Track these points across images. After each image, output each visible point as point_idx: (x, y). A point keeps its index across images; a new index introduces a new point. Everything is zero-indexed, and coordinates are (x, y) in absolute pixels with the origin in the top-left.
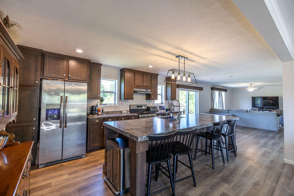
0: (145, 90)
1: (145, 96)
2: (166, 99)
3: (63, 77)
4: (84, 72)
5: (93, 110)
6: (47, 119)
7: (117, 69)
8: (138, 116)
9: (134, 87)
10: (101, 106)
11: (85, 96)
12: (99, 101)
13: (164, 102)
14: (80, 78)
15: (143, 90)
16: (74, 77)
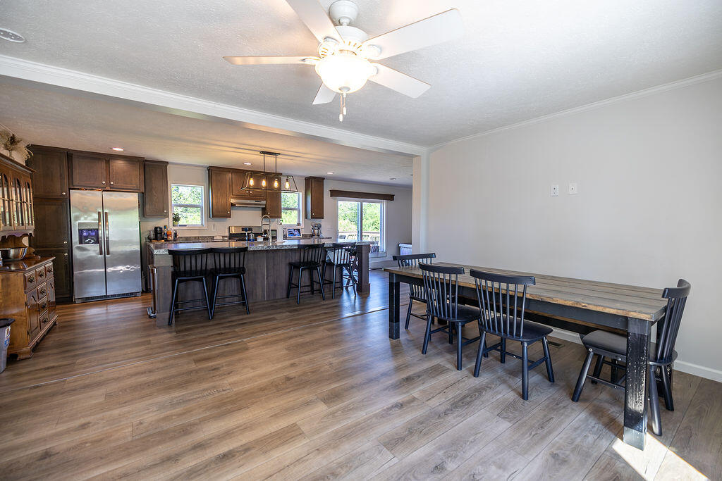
4: (135, 177)
6: (81, 242)
11: (134, 216)
12: (171, 219)
13: (301, 223)
14: (129, 186)
15: (249, 202)
16: (119, 185)
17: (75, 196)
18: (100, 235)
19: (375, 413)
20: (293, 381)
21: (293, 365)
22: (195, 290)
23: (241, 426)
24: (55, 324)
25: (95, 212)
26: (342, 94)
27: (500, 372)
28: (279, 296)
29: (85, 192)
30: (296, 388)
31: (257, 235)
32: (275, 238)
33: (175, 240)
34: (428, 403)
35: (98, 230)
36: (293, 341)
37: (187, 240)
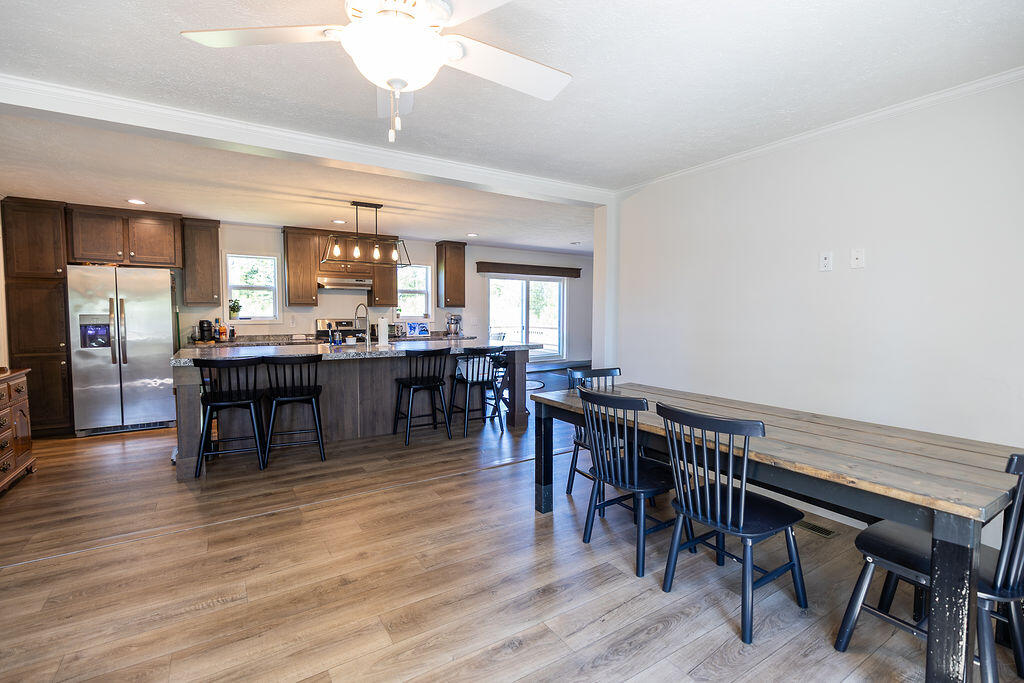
0: (352, 281)
1: (366, 297)
2: (438, 304)
3: (118, 258)
5: (203, 331)
6: (84, 344)
7: (272, 230)
9: (319, 272)
10: (231, 322)
12: (227, 310)
13: (430, 313)
14: (158, 258)
15: (346, 281)
16: (144, 257)
17: (74, 273)
18: (112, 333)
19: (467, 658)
20: (350, 586)
21: (362, 556)
22: (244, 421)
23: (236, 671)
24: (29, 470)
25: (104, 298)
26: (394, 93)
27: (713, 584)
28: (380, 431)
29: (91, 267)
30: (351, 600)
31: (345, 334)
32: (375, 338)
33: (231, 341)
34: (568, 641)
35: (109, 326)
36: (378, 511)
37: (252, 341)
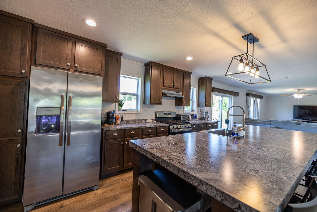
0: (175, 93)
1: (174, 101)
2: (198, 105)
3: (66, 67)
5: (109, 118)
7: (140, 64)
8: (169, 127)
9: (163, 87)
10: (120, 112)
